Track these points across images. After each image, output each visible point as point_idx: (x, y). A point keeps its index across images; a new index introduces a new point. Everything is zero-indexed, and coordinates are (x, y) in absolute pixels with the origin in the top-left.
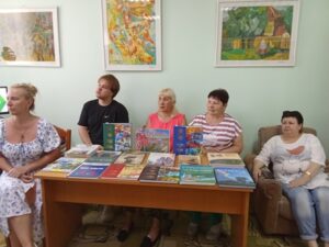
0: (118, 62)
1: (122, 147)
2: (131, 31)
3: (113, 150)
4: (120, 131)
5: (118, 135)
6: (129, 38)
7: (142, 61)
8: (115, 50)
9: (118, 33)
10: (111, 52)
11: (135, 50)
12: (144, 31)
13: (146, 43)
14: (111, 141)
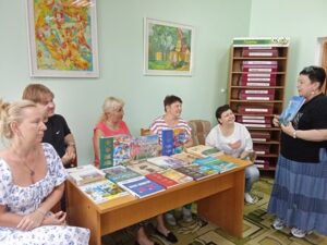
0: (50, 67)
1: (120, 160)
2: (64, 32)
3: (112, 166)
4: (119, 144)
5: (116, 148)
6: (62, 40)
7: (77, 66)
8: (44, 53)
9: (48, 33)
10: (39, 54)
11: (70, 54)
12: (79, 34)
13: (82, 47)
14: (109, 157)
